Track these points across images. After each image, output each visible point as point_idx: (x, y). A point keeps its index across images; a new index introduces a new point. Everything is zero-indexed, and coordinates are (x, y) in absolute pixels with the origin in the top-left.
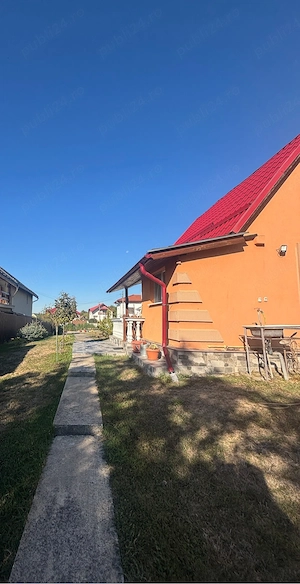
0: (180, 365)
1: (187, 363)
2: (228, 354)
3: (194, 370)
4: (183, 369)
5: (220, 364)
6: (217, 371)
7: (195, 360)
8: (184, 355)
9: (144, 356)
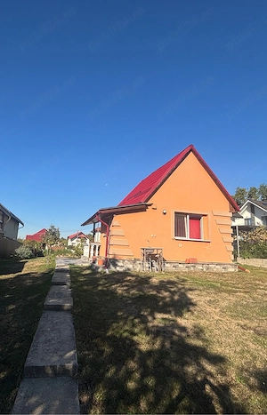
0: (111, 266)
1: (115, 265)
2: (134, 261)
3: (118, 268)
4: (113, 268)
5: (131, 266)
6: (129, 269)
7: (119, 264)
8: (114, 262)
9: (97, 264)
